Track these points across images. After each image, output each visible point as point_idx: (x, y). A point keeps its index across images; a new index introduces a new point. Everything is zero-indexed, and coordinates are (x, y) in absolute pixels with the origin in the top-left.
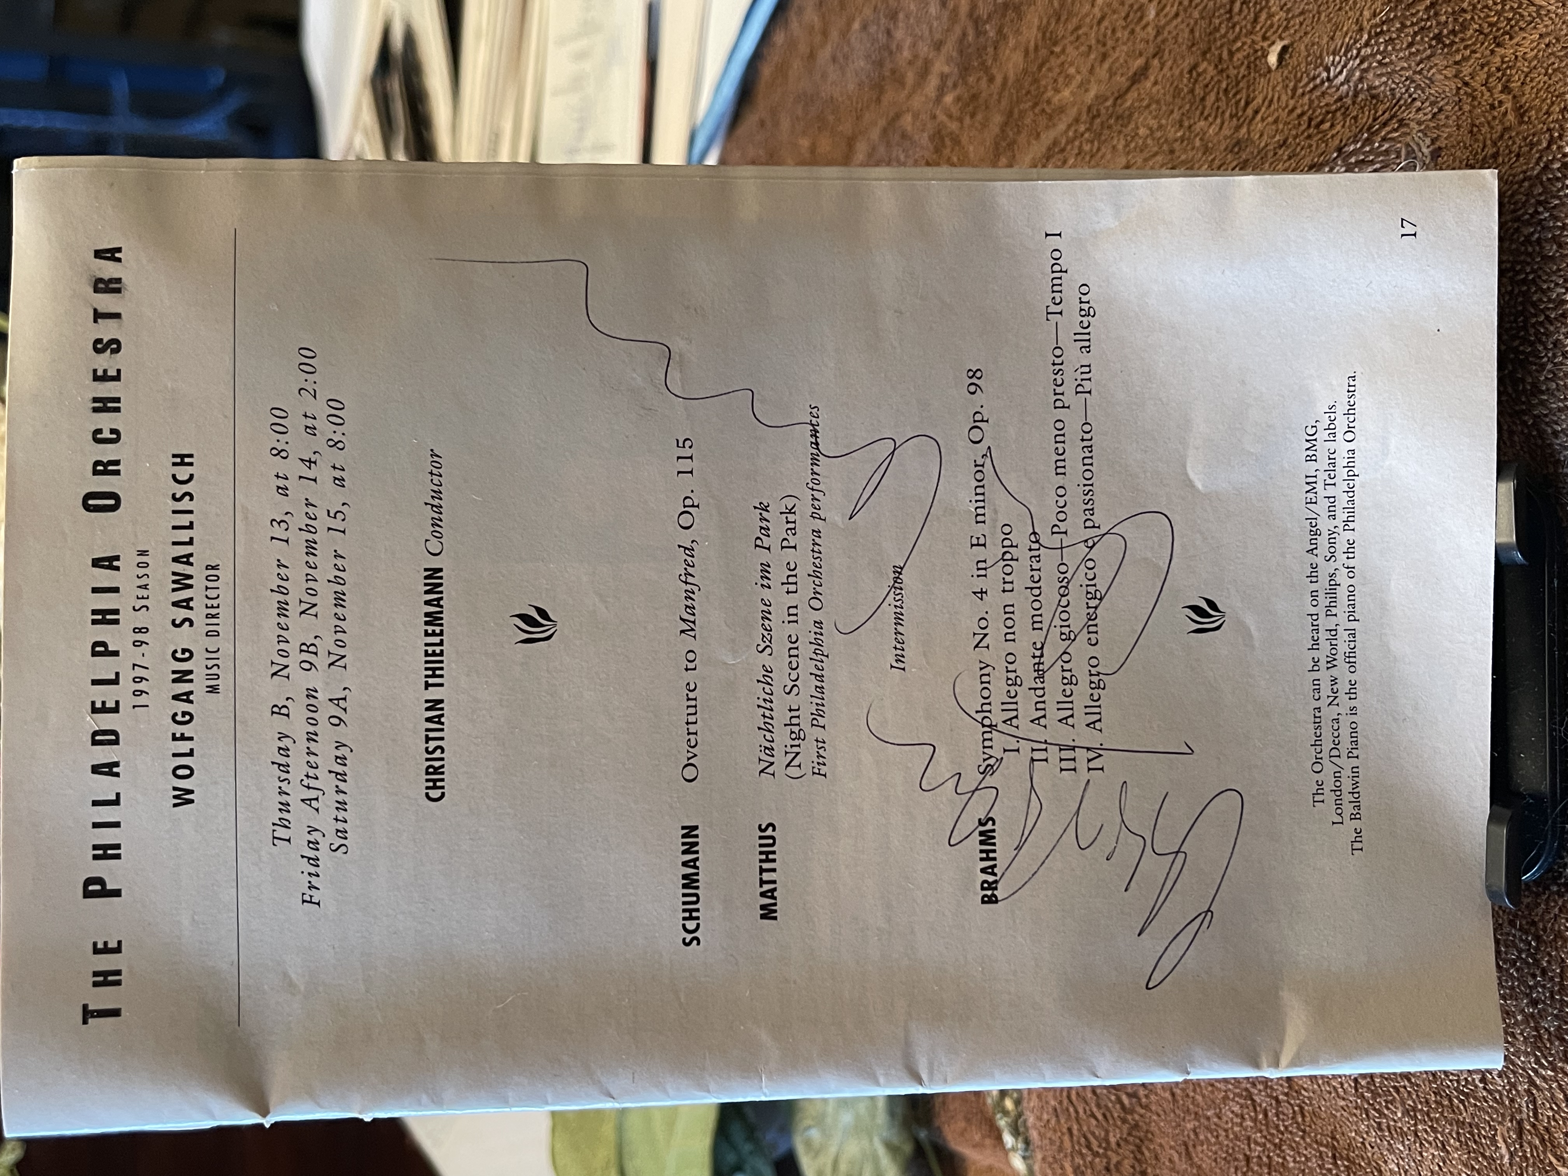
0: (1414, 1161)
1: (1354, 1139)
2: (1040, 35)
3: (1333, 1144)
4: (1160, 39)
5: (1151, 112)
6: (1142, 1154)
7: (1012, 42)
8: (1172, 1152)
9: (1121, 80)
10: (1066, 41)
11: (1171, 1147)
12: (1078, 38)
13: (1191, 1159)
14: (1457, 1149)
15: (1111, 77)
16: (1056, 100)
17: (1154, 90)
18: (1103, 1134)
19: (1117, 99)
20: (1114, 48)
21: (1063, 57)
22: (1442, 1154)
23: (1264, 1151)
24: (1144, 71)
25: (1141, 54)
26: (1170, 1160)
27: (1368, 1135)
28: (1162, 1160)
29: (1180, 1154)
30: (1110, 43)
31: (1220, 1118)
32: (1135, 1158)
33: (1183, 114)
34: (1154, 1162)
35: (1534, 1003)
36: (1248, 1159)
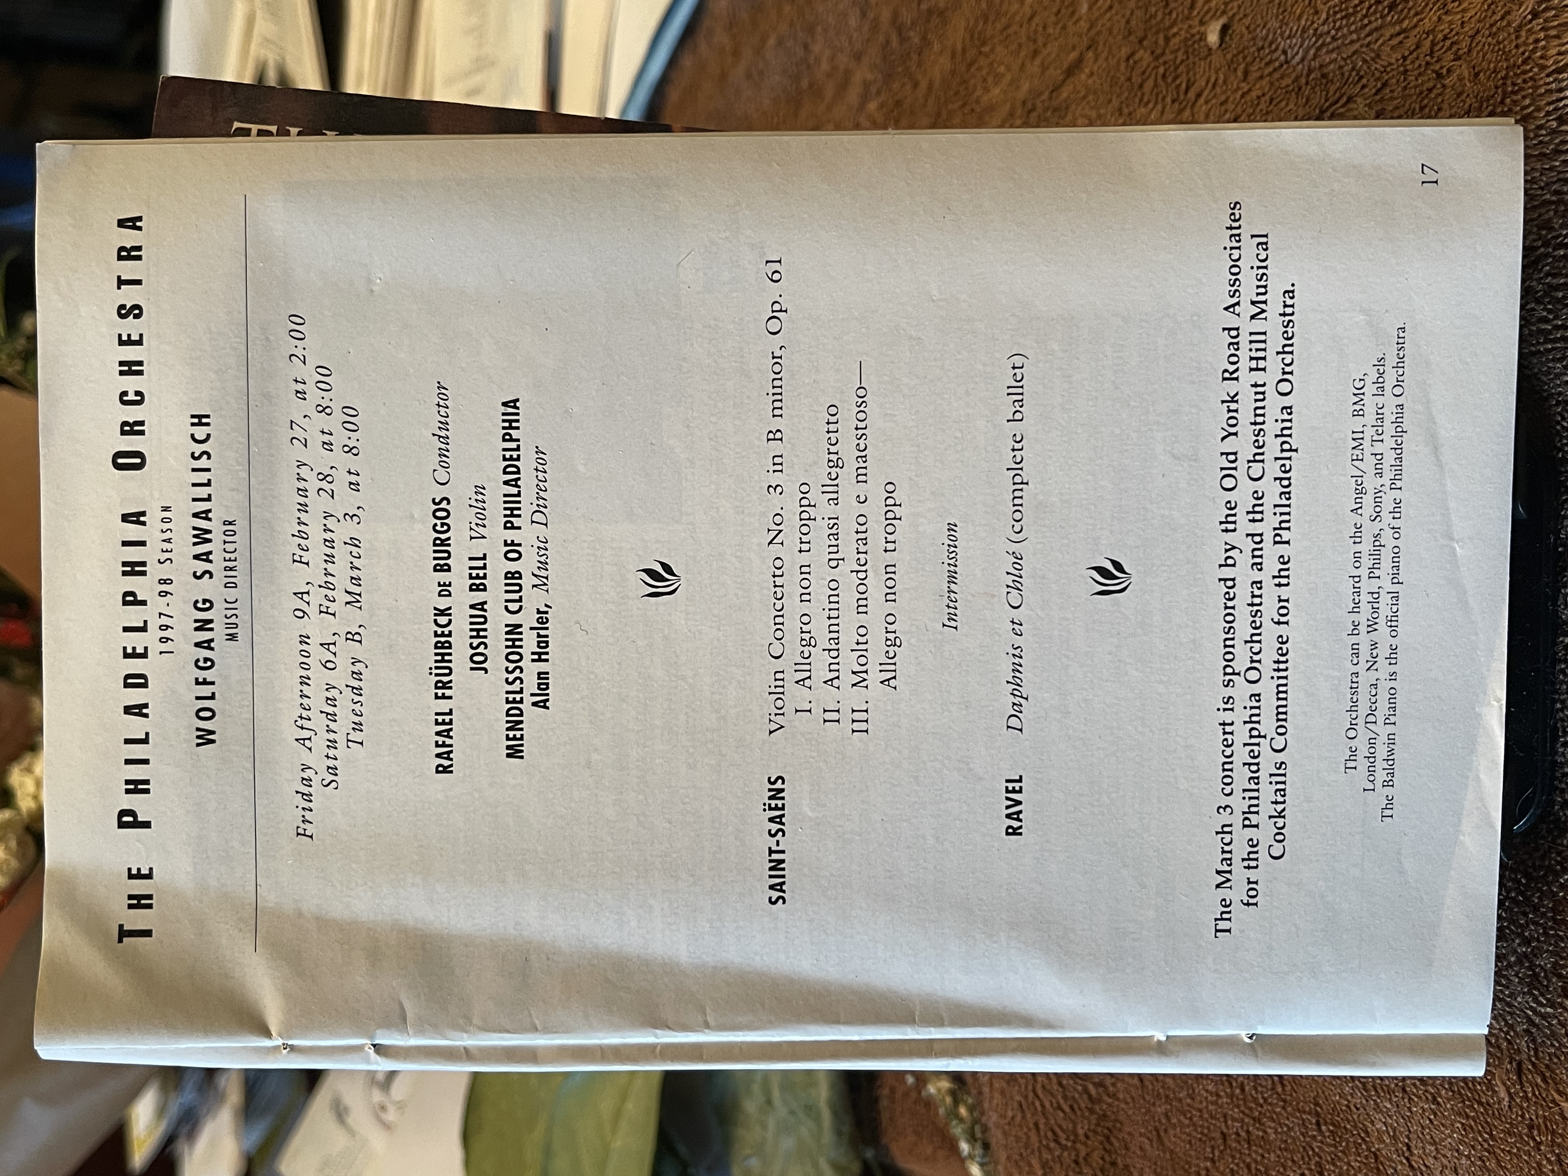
0: (1404, 1119)
1: (1338, 1103)
2: (968, 37)
3: (1316, 1111)
4: (1093, 32)
5: (1088, 102)
6: (1111, 1144)
7: (937, 47)
8: (1142, 1139)
9: (1055, 74)
10: (996, 41)
11: (1141, 1135)
12: (1008, 36)
13: (1163, 1144)
14: (1449, 1100)
15: (1043, 73)
16: (985, 98)
17: (1090, 81)
18: (1071, 1126)
19: (1052, 92)
20: (1045, 45)
21: (992, 57)
22: (1433, 1107)
23: (1242, 1127)
24: (1078, 64)
25: (1074, 48)
26: (1141, 1148)
27: (1352, 1097)
28: (1133, 1148)
29: (1151, 1140)
30: (1041, 40)
31: (1193, 1099)
32: (1105, 1149)
33: (1122, 103)
34: (1124, 1152)
35: (1527, 942)
36: (1224, 1136)
